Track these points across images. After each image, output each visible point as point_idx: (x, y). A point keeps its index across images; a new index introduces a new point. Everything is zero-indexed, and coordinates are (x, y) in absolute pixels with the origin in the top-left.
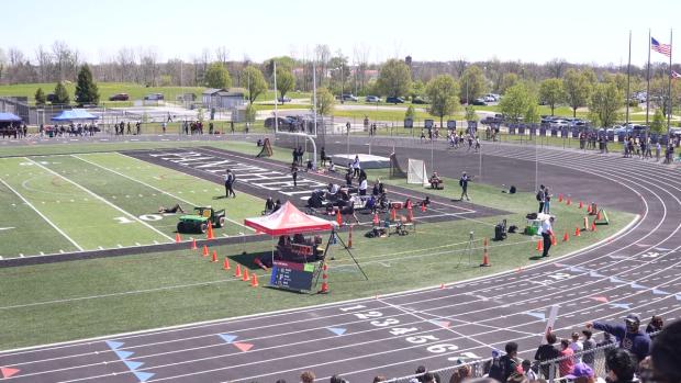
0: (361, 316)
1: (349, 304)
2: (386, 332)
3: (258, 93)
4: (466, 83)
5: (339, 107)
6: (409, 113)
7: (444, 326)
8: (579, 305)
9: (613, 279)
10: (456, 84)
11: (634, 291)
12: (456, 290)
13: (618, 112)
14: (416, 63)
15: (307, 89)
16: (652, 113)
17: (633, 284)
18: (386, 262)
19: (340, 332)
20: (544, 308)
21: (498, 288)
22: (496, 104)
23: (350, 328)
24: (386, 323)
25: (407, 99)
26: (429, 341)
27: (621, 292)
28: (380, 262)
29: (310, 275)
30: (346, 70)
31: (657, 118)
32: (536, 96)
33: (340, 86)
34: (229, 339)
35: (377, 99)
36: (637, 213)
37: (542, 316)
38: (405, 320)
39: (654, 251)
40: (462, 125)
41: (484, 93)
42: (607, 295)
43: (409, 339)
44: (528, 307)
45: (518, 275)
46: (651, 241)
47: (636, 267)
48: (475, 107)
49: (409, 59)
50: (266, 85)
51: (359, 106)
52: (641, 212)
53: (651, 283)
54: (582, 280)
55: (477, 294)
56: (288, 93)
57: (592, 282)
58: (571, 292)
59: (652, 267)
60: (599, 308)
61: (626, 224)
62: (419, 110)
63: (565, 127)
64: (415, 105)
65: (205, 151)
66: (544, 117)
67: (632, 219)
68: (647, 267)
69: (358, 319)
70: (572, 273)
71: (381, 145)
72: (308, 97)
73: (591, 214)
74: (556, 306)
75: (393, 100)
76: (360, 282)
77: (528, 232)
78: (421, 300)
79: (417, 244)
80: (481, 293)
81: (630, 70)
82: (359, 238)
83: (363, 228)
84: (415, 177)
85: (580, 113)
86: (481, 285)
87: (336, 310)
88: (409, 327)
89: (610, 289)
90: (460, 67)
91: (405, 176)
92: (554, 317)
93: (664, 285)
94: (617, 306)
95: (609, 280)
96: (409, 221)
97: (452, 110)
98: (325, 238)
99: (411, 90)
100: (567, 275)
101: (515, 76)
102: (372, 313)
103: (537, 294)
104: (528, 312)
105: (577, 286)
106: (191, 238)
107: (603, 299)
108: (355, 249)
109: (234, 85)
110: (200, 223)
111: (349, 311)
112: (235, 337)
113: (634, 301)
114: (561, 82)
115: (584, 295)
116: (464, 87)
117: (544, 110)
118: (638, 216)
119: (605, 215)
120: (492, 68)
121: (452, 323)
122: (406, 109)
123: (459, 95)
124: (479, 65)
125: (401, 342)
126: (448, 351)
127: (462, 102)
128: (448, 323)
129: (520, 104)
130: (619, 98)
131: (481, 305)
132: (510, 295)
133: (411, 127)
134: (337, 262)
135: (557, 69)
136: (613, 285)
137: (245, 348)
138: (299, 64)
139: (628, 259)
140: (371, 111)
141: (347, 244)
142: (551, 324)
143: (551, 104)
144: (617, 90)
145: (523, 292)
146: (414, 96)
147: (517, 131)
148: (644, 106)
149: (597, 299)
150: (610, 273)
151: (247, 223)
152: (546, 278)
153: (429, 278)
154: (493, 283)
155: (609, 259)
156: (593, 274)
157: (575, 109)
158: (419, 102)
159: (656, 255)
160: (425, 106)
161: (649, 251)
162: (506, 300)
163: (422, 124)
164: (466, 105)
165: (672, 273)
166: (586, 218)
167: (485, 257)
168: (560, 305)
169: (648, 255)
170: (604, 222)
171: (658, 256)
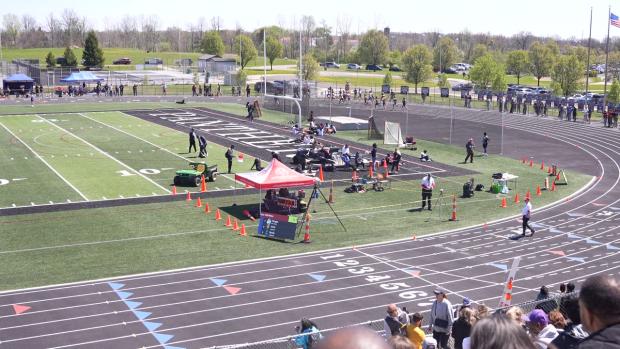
0: (339, 264)
1: (330, 253)
2: (362, 279)
3: (248, 60)
4: (440, 53)
5: (323, 73)
6: (387, 79)
7: (415, 274)
8: (539, 258)
9: (570, 234)
10: (430, 54)
11: (590, 245)
12: (426, 242)
13: (578, 82)
14: (393, 34)
15: (294, 56)
16: (609, 84)
17: (588, 240)
18: (363, 216)
19: (320, 279)
20: (507, 260)
21: (465, 241)
23: (329, 275)
24: (362, 271)
25: (385, 67)
26: (401, 288)
27: (577, 247)
28: (358, 216)
29: (294, 226)
30: (330, 39)
31: (614, 88)
32: (503, 67)
33: (324, 54)
34: (219, 283)
35: (357, 66)
36: (593, 175)
37: (504, 267)
38: (380, 269)
39: (608, 210)
40: (435, 92)
41: (455, 62)
42: (564, 249)
43: (383, 286)
44: (491, 258)
45: (484, 230)
46: (606, 201)
47: (592, 224)
48: (447, 75)
49: (387, 30)
50: (256, 52)
51: (341, 72)
52: (598, 174)
53: (605, 239)
54: (542, 235)
55: (445, 246)
56: (276, 60)
57: (551, 237)
58: (531, 246)
59: (606, 225)
60: (557, 260)
61: (585, 184)
62: (396, 77)
63: (529, 95)
64: (393, 73)
65: (199, 112)
66: (510, 85)
67: (589, 180)
68: (600, 225)
69: (336, 267)
72: (294, 63)
73: (551, 175)
74: (518, 258)
75: (372, 67)
76: (340, 233)
77: (494, 190)
78: (395, 251)
79: (392, 199)
80: (449, 245)
81: (590, 44)
82: (339, 193)
83: (342, 184)
84: (391, 138)
85: (543, 82)
86: (449, 238)
87: (317, 258)
88: (383, 275)
89: (567, 243)
90: (434, 38)
91: (381, 137)
92: (515, 268)
93: (616, 241)
94: (574, 259)
95: (566, 236)
96: (385, 178)
97: (426, 78)
98: (308, 192)
99: (389, 59)
101: (485, 47)
102: (350, 262)
103: (502, 248)
104: (492, 264)
106: (187, 191)
107: (561, 253)
108: (336, 203)
109: (227, 52)
110: (194, 177)
111: (328, 259)
112: (225, 281)
113: (589, 255)
114: (527, 54)
115: (544, 248)
116: (437, 57)
117: (511, 79)
118: (594, 178)
119: (564, 176)
120: (464, 39)
121: (422, 272)
122: (384, 76)
123: (433, 64)
124: (452, 36)
125: (376, 288)
126: (418, 297)
127: (436, 70)
128: (419, 272)
129: (488, 74)
130: (580, 69)
131: (449, 256)
132: (476, 247)
133: (389, 92)
134: (318, 214)
135: (523, 42)
136: (571, 240)
137: (234, 291)
138: (287, 33)
139: (585, 216)
140: (351, 78)
141: (328, 198)
142: (512, 274)
143: (517, 74)
144: (577, 62)
145: (488, 245)
146: (391, 64)
148: (602, 77)
149: (555, 252)
150: (567, 230)
151: (238, 178)
152: (509, 232)
153: (402, 231)
154: (461, 236)
155: (566, 217)
156: (552, 229)
157: (539, 78)
158: (396, 70)
159: (610, 213)
160: (401, 73)
161: (606, 210)
162: (472, 252)
163: (398, 90)
164: (439, 73)
166: (547, 179)
167: (454, 213)
168: (521, 258)
169: (603, 213)
170: (563, 183)
171: (612, 215)
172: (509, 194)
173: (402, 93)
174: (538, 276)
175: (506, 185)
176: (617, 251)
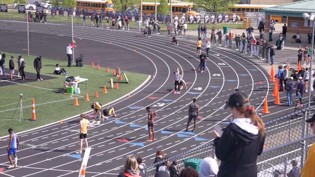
9: (132, 124)
21: (44, 137)
36: (149, 74)
37: (79, 156)
39: (161, 102)
42: (128, 137)
44: (68, 150)
45: (60, 126)
46: (160, 94)
52: (152, 74)
54: (109, 126)
57: (116, 128)
58: (101, 136)
59: (160, 114)
60: (122, 147)
67: (148, 77)
80: (30, 142)
86: (30, 136)
89: (130, 132)
93: (168, 127)
94: (135, 144)
105: (105, 131)
107: (125, 140)
118: (150, 76)
131: (31, 152)
136: (133, 128)
139: (143, 108)
145: (64, 139)
147: (58, 13)
149: (120, 140)
150: (130, 120)
154: (40, 133)
155: (128, 110)
156: (117, 121)
159: (162, 105)
161: (158, 102)
162: (50, 146)
165: (174, 117)
166: (112, 80)
167: (33, 114)
168: (92, 147)
169: (158, 105)
170: (125, 81)
171: (164, 106)
172: (80, 95)
174: (107, 161)
175: (78, 87)
176: (169, 135)
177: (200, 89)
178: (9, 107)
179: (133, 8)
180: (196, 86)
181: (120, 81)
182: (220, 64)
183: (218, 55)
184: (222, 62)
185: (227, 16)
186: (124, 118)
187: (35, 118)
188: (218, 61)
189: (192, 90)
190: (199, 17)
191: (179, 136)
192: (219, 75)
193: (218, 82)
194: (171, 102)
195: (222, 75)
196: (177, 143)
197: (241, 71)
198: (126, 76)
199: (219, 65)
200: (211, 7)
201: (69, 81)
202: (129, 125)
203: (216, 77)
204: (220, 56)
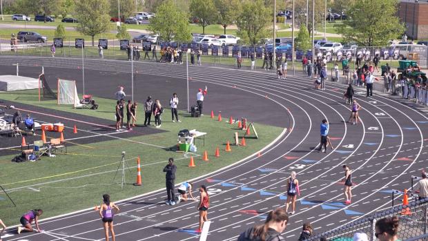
6: (59, 30)
8: (231, 219)
9: (262, 191)
11: (283, 202)
13: (265, 29)
16: (297, 30)
18: (36, 187)
20: (196, 225)
21: (152, 207)
22: (148, 22)
25: (56, 17)
27: (270, 204)
28: (30, 187)
31: (301, 34)
32: (185, 14)
35: (24, 17)
36: (284, 127)
39: (301, 163)
40: (114, 44)
41: (136, 12)
42: (257, 208)
46: (299, 152)
47: (284, 179)
48: (126, 25)
51: (4, 25)
52: (289, 127)
54: (233, 194)
55: (130, 214)
57: (243, 196)
58: (223, 207)
61: (276, 137)
62: (69, 28)
64: (65, 24)
67: (280, 132)
70: (223, 188)
71: (30, 65)
73: (241, 129)
75: (40, 18)
78: (72, 224)
80: (134, 213)
82: (6, 163)
83: (9, 152)
84: (66, 97)
85: (230, 30)
89: (260, 201)
91: (55, 97)
93: (310, 195)
96: (60, 143)
97: (104, 30)
99: (60, 8)
100: (219, 190)
115: (237, 208)
116: (114, 4)
117: (195, 28)
118: (285, 130)
122: (56, 28)
123: (111, 13)
127: (113, 20)
133: (62, 46)
136: (264, 197)
139: (277, 171)
144: (263, 8)
146: (64, 15)
149: (247, 212)
150: (259, 186)
153: (82, 201)
155: (258, 173)
156: (244, 187)
157: (225, 27)
158: (70, 21)
159: (303, 166)
160: (75, 24)
161: (297, 163)
162: (159, 218)
163: (73, 43)
164: (118, 23)
165: (318, 183)
166: (236, 134)
167: (138, 176)
168: (212, 221)
169: (296, 167)
170: (253, 136)
171: (305, 168)
172: (196, 153)
173: (77, 46)
175: (194, 143)
176: (311, 206)
177: (351, 146)
178: (108, 168)
179: (263, 42)
180: (346, 142)
181: (246, 136)
182: (377, 114)
183: (375, 102)
184: (379, 111)
185: (386, 52)
186: (252, 183)
187: (140, 183)
188: (374, 110)
189: (340, 148)
190: (349, 53)
191: (325, 207)
192: (376, 128)
193: (374, 137)
194: (313, 163)
195: (380, 128)
196: (323, 217)
197: (405, 123)
198: (255, 129)
199: (376, 116)
200: (366, 40)
201: (182, 135)
202: (259, 192)
203: (373, 130)
204: (378, 103)
